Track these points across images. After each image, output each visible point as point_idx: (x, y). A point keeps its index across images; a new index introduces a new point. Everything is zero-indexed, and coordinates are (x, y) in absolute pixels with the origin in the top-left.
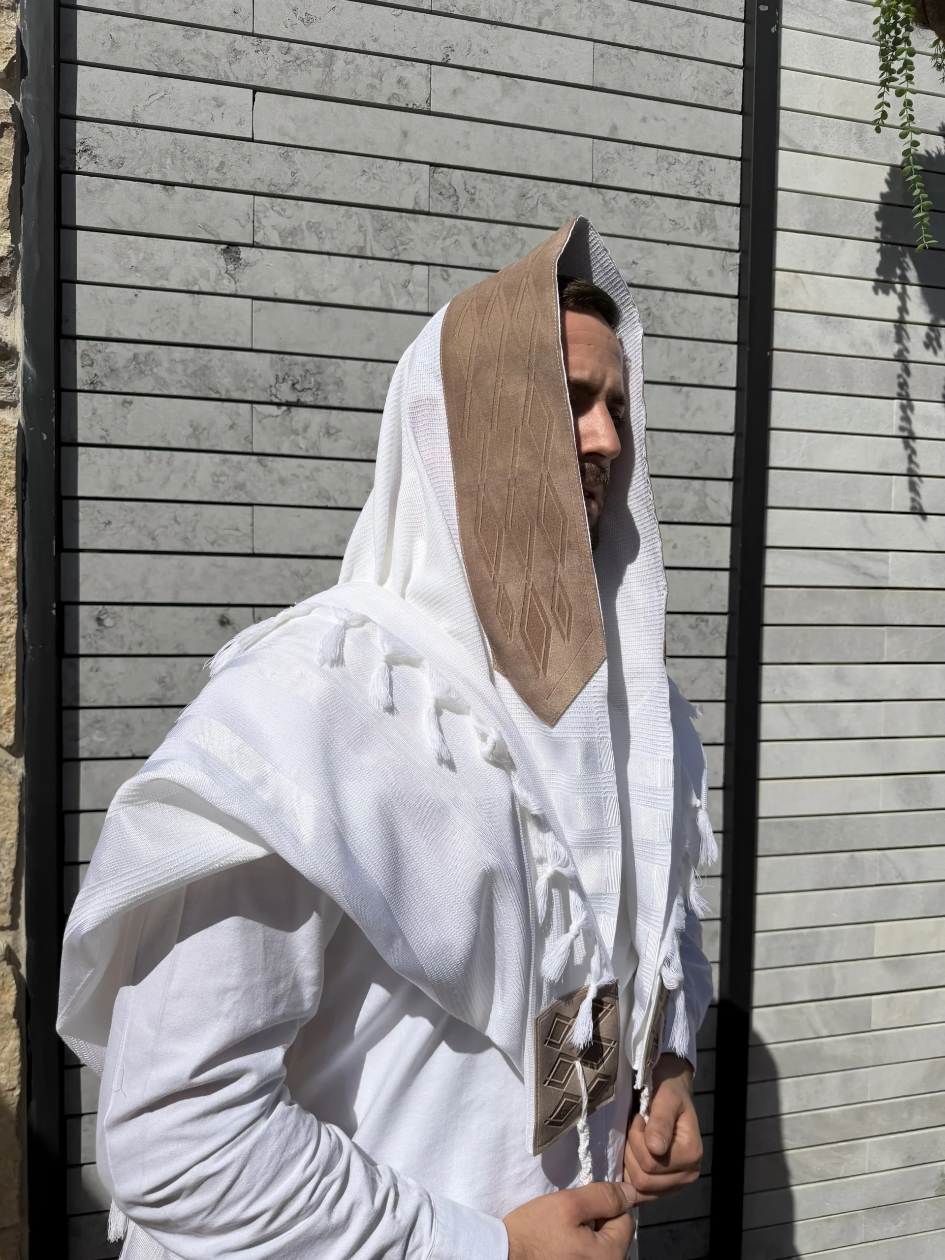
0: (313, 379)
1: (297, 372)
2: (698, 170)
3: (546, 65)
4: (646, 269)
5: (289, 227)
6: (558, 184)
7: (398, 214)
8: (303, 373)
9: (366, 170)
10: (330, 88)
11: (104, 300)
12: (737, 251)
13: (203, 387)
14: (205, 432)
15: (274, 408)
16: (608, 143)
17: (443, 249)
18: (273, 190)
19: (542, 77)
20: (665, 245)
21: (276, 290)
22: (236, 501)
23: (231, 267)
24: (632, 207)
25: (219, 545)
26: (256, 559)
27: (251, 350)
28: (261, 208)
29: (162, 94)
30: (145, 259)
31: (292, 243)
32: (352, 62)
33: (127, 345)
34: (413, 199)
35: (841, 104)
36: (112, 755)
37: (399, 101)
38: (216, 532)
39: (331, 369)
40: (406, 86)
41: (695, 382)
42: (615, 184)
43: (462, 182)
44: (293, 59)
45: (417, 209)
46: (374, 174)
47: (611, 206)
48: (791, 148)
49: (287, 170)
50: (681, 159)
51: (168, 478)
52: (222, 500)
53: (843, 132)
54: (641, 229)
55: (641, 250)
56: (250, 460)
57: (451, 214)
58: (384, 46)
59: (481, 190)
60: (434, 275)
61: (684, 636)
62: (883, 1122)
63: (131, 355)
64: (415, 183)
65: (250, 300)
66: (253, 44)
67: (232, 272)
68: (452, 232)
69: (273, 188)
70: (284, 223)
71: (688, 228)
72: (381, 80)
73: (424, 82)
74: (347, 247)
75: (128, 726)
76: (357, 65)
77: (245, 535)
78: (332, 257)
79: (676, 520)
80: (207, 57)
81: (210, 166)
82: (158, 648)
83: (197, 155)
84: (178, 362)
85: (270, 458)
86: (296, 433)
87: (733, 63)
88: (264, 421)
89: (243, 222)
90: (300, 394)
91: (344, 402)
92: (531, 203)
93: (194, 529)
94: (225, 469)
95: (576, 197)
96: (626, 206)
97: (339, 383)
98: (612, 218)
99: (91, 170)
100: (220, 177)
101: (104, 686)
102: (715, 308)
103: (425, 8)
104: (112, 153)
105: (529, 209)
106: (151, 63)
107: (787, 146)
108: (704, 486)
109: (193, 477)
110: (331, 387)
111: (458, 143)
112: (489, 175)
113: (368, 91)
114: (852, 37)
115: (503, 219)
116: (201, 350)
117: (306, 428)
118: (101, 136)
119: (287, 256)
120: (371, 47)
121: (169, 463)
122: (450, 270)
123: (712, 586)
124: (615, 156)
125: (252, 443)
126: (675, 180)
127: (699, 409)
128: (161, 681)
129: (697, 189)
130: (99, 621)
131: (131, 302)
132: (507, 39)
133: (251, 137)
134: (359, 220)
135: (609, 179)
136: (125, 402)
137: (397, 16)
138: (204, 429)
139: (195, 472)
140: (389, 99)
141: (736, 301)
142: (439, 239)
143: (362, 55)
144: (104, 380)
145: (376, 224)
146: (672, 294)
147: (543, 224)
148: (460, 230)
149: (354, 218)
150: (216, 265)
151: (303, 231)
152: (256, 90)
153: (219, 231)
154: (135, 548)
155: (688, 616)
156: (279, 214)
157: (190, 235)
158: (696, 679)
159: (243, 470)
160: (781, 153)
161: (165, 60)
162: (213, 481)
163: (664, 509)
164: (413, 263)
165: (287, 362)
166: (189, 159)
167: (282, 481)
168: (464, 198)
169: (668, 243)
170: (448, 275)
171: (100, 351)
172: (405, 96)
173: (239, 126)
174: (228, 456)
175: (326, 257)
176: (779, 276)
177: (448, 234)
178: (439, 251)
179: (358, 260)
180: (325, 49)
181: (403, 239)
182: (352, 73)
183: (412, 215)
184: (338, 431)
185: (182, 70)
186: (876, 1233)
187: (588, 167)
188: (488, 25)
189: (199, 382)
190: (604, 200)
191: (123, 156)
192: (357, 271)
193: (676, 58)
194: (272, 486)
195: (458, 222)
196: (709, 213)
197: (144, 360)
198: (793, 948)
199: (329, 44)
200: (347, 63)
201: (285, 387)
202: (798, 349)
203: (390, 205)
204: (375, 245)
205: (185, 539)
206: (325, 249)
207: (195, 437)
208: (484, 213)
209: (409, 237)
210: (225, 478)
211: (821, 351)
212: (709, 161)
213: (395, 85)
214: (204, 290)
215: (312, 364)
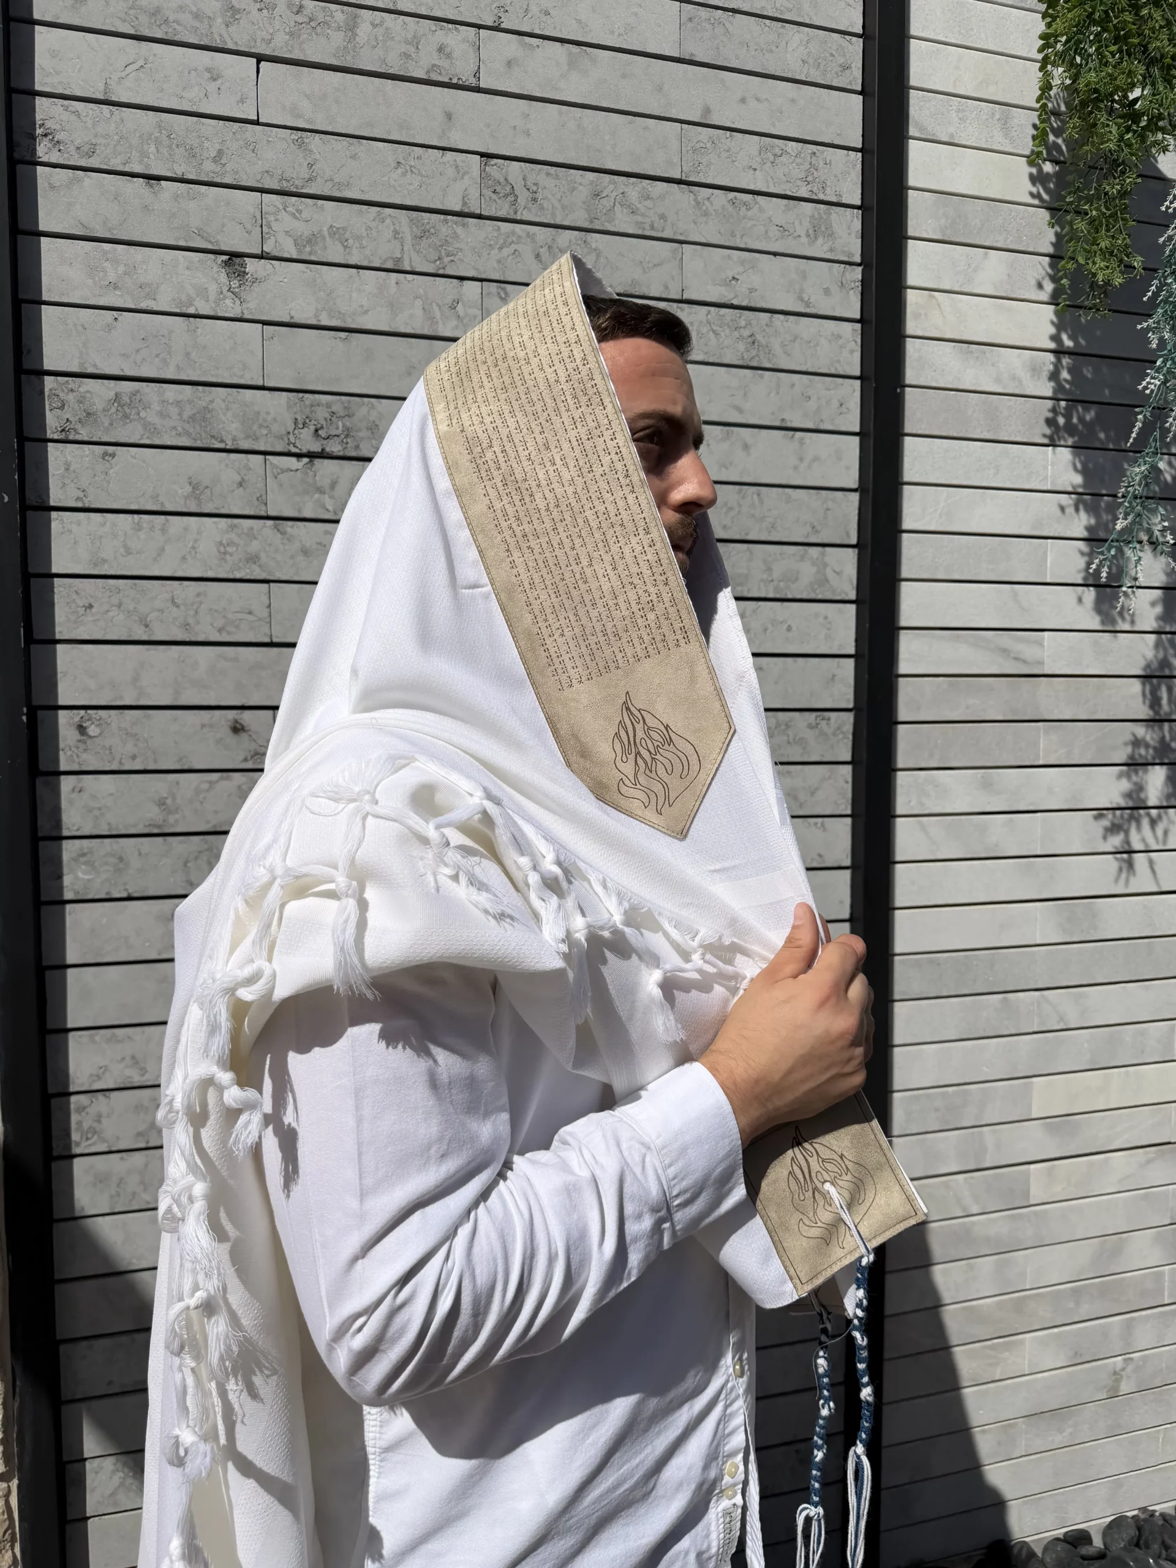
0: (340, 424)
1: (321, 414)
2: (810, 164)
3: (622, 31)
4: (749, 286)
5: (306, 234)
6: (639, 180)
7: (442, 217)
8: (327, 415)
9: (402, 161)
10: (353, 57)
11: (75, 325)
12: (859, 265)
13: (204, 435)
14: (208, 492)
15: (293, 460)
16: (700, 129)
17: (499, 262)
18: (285, 186)
19: (617, 46)
20: (772, 256)
21: (293, 313)
22: (248, 577)
23: (235, 283)
24: (730, 209)
25: (229, 633)
26: (275, 650)
27: (262, 388)
28: (271, 209)
29: (141, 62)
30: (125, 273)
31: (310, 254)
32: (381, 24)
33: (106, 381)
34: (460, 197)
35: (981, 82)
36: (103, 896)
37: (440, 74)
38: (224, 617)
39: (364, 410)
40: (449, 56)
41: (811, 426)
42: (709, 181)
43: (521, 178)
44: (306, 19)
45: (466, 210)
46: (411, 166)
47: (704, 208)
48: (923, 136)
49: (302, 161)
50: (789, 150)
51: (163, 550)
52: (231, 576)
53: (985, 117)
54: (742, 237)
55: (742, 262)
56: (264, 526)
57: (509, 217)
59: (545, 188)
60: (489, 294)
61: (801, 739)
62: (1045, 1313)
63: (112, 394)
64: (462, 178)
65: (259, 326)
66: (255, 1)
67: (237, 290)
68: (510, 240)
69: (285, 184)
70: (301, 228)
71: (799, 236)
72: (417, 48)
73: (471, 50)
74: (380, 258)
75: (121, 859)
76: (387, 29)
78: (361, 271)
79: (790, 596)
80: (197, 16)
81: (205, 155)
82: (155, 761)
83: (188, 141)
84: (171, 404)
85: (290, 523)
86: (321, 491)
87: (850, 30)
88: (281, 476)
90: (325, 442)
92: (607, 204)
93: (196, 613)
94: (233, 536)
95: (662, 197)
96: (723, 207)
97: (373, 428)
98: (706, 223)
99: (53, 160)
100: (218, 169)
101: (90, 810)
102: (833, 335)
104: (79, 137)
105: (604, 211)
106: (126, 24)
107: (917, 135)
108: (823, 554)
110: (363, 433)
111: (515, 127)
112: (555, 169)
113: (402, 62)
115: (572, 224)
116: (200, 388)
117: (333, 485)
118: (65, 116)
119: (306, 270)
120: (403, 6)
121: (164, 530)
122: (509, 287)
123: (834, 676)
124: (708, 145)
125: (266, 504)
126: (782, 175)
127: (816, 459)
128: (161, 803)
129: (809, 187)
130: (81, 729)
131: (109, 328)
133: (256, 118)
134: (394, 224)
135: (701, 174)
136: (105, 454)
138: (207, 487)
139: (196, 541)
140: (428, 72)
141: (858, 326)
142: (493, 248)
143: (393, 16)
144: (79, 426)
145: (415, 229)
146: (781, 317)
147: (621, 230)
148: (520, 237)
149: (388, 221)
150: (216, 281)
151: (324, 238)
152: (260, 58)
153: (219, 237)
154: (123, 638)
155: (807, 714)
157: (182, 243)
158: (817, 789)
160: (911, 143)
161: (144, 19)
162: (219, 552)
163: (776, 582)
164: (462, 279)
165: (308, 402)
167: (305, 551)
168: (523, 197)
169: (775, 254)
170: (506, 294)
171: (72, 390)
172: (448, 67)
173: (240, 104)
174: (236, 521)
175: (355, 270)
176: (911, 296)
177: (505, 243)
178: (495, 264)
179: (393, 275)
180: (346, 7)
181: (450, 248)
182: (381, 38)
183: (460, 218)
185: (166, 33)
186: (1039, 1444)
189: (198, 427)
190: (696, 200)
191: (94, 141)
192: (393, 289)
193: (781, 24)
194: (292, 557)
195: (518, 227)
196: (825, 217)
197: (128, 401)
198: (937, 1110)
200: (374, 26)
201: (306, 434)
202: (934, 384)
203: (432, 206)
204: (414, 256)
205: (186, 626)
206: (352, 261)
207: (195, 498)
208: (549, 216)
209: (457, 245)
210: (235, 549)
211: (961, 387)
212: (823, 152)
213: (435, 54)
214: (202, 312)
215: (339, 405)
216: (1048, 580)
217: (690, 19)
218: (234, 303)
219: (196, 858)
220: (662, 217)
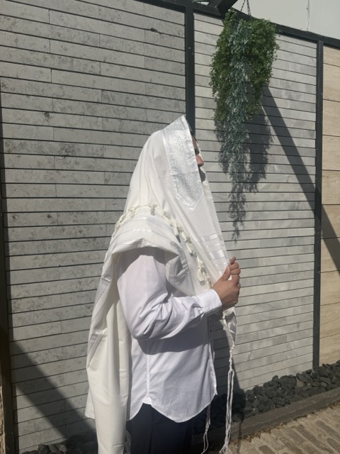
0: (71, 149)
2: (174, 91)
3: (132, 62)
5: (63, 107)
6: (136, 95)
7: (93, 103)
8: (68, 147)
9: (84, 91)
10: (73, 68)
11: (11, 128)
12: (185, 113)
13: (41, 152)
14: (42, 164)
15: (61, 157)
16: (149, 84)
19: (131, 66)
20: (166, 112)
21: (60, 125)
22: (51, 183)
23: (47, 118)
24: (157, 101)
25: (47, 195)
26: (57, 199)
27: (54, 141)
28: (55, 102)
29: (25, 70)
30: (22, 116)
31: (64, 112)
32: (79, 61)
33: (18, 140)
34: (97, 99)
38: (46, 192)
39: (76, 146)
40: (94, 68)
43: (110, 94)
44: (62, 60)
45: (98, 102)
47: (151, 101)
48: (198, 85)
49: (61, 91)
50: (169, 88)
52: (47, 183)
55: (160, 113)
56: (55, 171)
57: (108, 103)
58: (88, 57)
59: (116, 97)
60: (104, 120)
63: (20, 143)
64: (97, 95)
65: (53, 127)
66: (51, 56)
69: (58, 96)
71: (172, 107)
72: (87, 66)
73: (99, 67)
74: (79, 112)
75: (23, 246)
81: (40, 90)
82: (31, 224)
83: (36, 87)
85: (60, 171)
86: (67, 163)
87: (182, 62)
88: (58, 161)
89: (50, 106)
90: (68, 153)
91: (80, 155)
92: (129, 100)
94: (48, 174)
95: (142, 99)
98: (152, 104)
99: (5, 91)
100: (43, 93)
101: (16, 235)
103: (98, 46)
104: (11, 86)
109: (39, 177)
111: (109, 84)
112: (117, 92)
113: (84, 69)
115: (122, 105)
116: (40, 141)
117: (70, 162)
118: (8, 82)
119: (63, 115)
120: (83, 57)
121: (32, 173)
124: (152, 87)
125: (55, 167)
129: (174, 96)
130: (14, 217)
131: (19, 128)
132: (121, 55)
133: (51, 82)
134: (82, 105)
135: (150, 94)
136: (18, 156)
137: (91, 49)
140: (89, 72)
143: (81, 59)
144: (12, 150)
145: (87, 106)
147: (134, 106)
148: (110, 108)
150: (43, 118)
151: (67, 108)
152: (52, 69)
153: (43, 108)
156: (60, 103)
157: (35, 110)
159: (52, 174)
160: (196, 87)
161: (25, 60)
162: (44, 177)
164: (98, 117)
165: (64, 144)
166: (33, 88)
167: (64, 177)
168: (111, 99)
170: (108, 120)
171: (11, 142)
172: (94, 71)
173: (48, 79)
174: (48, 170)
175: (74, 115)
177: (107, 109)
178: (105, 114)
179: (83, 116)
180: (71, 58)
182: (79, 64)
184: (79, 163)
185: (31, 63)
187: (145, 90)
188: (116, 51)
189: (39, 150)
190: (149, 99)
191: (15, 87)
192: (82, 119)
193: (167, 61)
194: (61, 178)
195: (110, 105)
196: (177, 103)
197: (23, 144)
201: (64, 151)
202: (202, 139)
203: (91, 101)
204: (87, 112)
205: (37, 194)
207: (39, 166)
208: (117, 103)
210: (48, 177)
211: (208, 140)
212: (177, 89)
213: (91, 68)
214: (39, 125)
215: (71, 145)
217: (147, 60)
218: (47, 123)
219: (40, 246)
220: (141, 103)
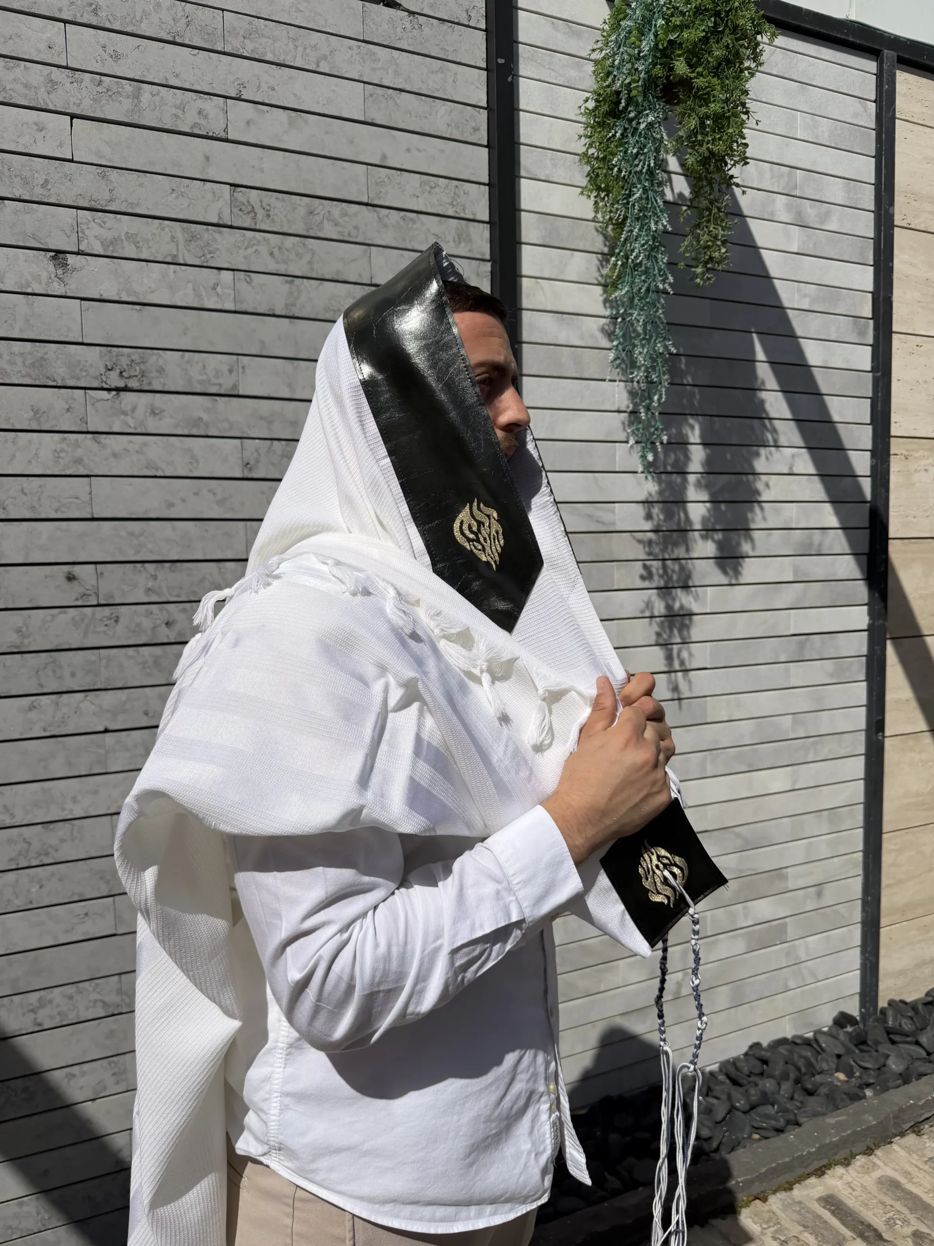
0: (138, 368)
1: (124, 362)
2: (455, 193)
3: (325, 102)
5: (109, 238)
6: (340, 203)
7: (204, 227)
8: (129, 362)
9: (175, 188)
10: (139, 116)
12: (489, 261)
13: (41, 377)
14: (45, 415)
15: (105, 393)
16: (380, 169)
17: (245, 257)
18: (93, 205)
19: (322, 112)
21: (102, 293)
22: (75, 473)
23: (60, 272)
24: (402, 223)
25: (63, 512)
26: (95, 523)
27: (82, 344)
28: (84, 221)
31: (113, 251)
32: (158, 94)
34: (217, 214)
37: (200, 129)
38: (59, 501)
39: (153, 359)
40: (206, 117)
42: (387, 204)
43: (259, 200)
44: (105, 90)
45: (221, 223)
46: (182, 192)
47: (385, 222)
48: (528, 176)
49: (105, 187)
50: (440, 183)
51: (14, 456)
52: (63, 473)
53: (568, 164)
54: (410, 241)
56: (86, 438)
57: (251, 227)
58: (185, 81)
59: (275, 208)
60: (239, 279)
64: (218, 200)
65: (79, 301)
66: (68, 77)
67: (61, 276)
68: (252, 243)
69: (93, 203)
70: (105, 234)
71: (448, 242)
72: (184, 111)
73: (221, 113)
74: (162, 255)
76: (162, 97)
77: (84, 502)
78: (149, 264)
80: (26, 86)
81: (35, 182)
82: (13, 602)
83: (23, 173)
84: (17, 355)
85: (104, 436)
86: (125, 413)
87: (479, 104)
88: (96, 404)
89: (68, 233)
90: (127, 380)
91: (166, 386)
92: (318, 218)
93: (39, 499)
94: (64, 446)
95: (355, 214)
96: (397, 222)
97: (161, 371)
98: (385, 232)
100: (45, 192)
103: (219, 49)
105: (317, 224)
109: (36, 454)
110: (154, 374)
111: (253, 167)
112: (281, 195)
113: (173, 120)
114: (573, 86)
115: (295, 233)
116: (37, 344)
117: (134, 409)
119: (110, 263)
120: (174, 82)
121: (14, 442)
122: (252, 275)
124: (386, 181)
125: (87, 423)
126: (437, 201)
128: (19, 631)
129: (454, 209)
132: (291, 78)
133: (71, 158)
134: (171, 232)
135: (382, 200)
137: (195, 55)
138: (44, 412)
139: (37, 450)
140: (192, 128)
142: (241, 248)
143: (166, 89)
145: (186, 235)
147: (329, 237)
148: (259, 241)
149: (167, 230)
150: (46, 269)
151: (122, 241)
152: (73, 116)
153: (47, 240)
156: (100, 225)
157: (21, 244)
159: (80, 447)
160: (523, 181)
162: (55, 457)
164: (220, 269)
165: (114, 354)
166: (16, 176)
167: (115, 455)
168: (260, 214)
170: (251, 279)
172: (205, 125)
173: (59, 148)
174: (66, 435)
175: (144, 263)
176: (525, 282)
177: (249, 244)
178: (243, 260)
179: (172, 266)
180: (132, 82)
181: (211, 249)
183: (218, 228)
184: (162, 411)
185: (5, 98)
187: (364, 189)
188: (274, 67)
189: (37, 371)
190: (380, 217)
192: (172, 275)
193: (432, 99)
194: (106, 459)
195: (257, 234)
196: (464, 228)
199: (137, 78)
200: (153, 95)
201: (114, 375)
202: (540, 341)
203: (197, 219)
204: (186, 253)
205: (33, 508)
206: (143, 256)
207: (36, 420)
208: (278, 227)
209: (216, 246)
210: (65, 454)
211: (558, 343)
212: (462, 186)
213: (197, 116)
214: (37, 292)
215: (136, 354)
216: (617, 470)
217: (371, 95)
218: (60, 285)
219: (45, 668)
220: (356, 228)
